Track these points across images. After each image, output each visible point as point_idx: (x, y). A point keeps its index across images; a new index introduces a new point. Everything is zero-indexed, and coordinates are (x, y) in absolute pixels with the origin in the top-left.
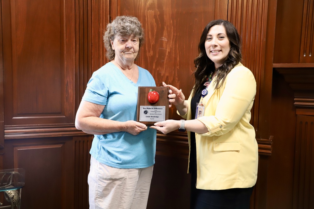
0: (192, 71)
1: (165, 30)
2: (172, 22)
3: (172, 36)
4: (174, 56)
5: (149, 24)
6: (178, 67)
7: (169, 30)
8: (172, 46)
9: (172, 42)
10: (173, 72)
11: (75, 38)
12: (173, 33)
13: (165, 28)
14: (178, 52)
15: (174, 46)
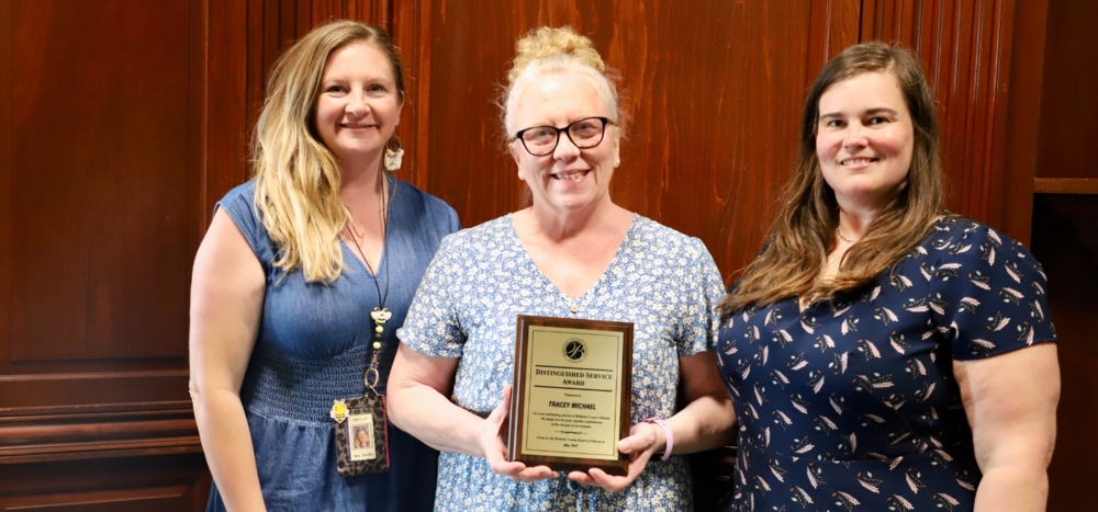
0: (720, 200)
1: (616, 39)
2: (642, 6)
3: (645, 61)
4: (649, 140)
5: (551, 13)
6: (664, 184)
7: (631, 36)
8: (643, 100)
9: (642, 85)
10: (647, 202)
11: (245, 57)
12: (649, 52)
13: (616, 31)
14: (666, 123)
15: (650, 103)
